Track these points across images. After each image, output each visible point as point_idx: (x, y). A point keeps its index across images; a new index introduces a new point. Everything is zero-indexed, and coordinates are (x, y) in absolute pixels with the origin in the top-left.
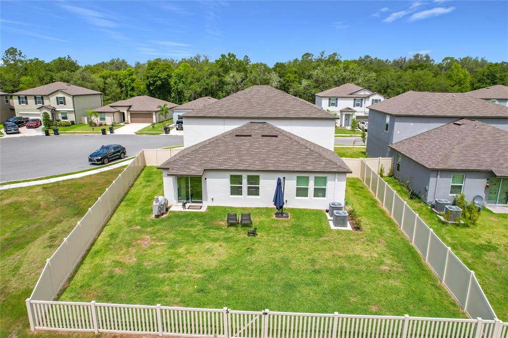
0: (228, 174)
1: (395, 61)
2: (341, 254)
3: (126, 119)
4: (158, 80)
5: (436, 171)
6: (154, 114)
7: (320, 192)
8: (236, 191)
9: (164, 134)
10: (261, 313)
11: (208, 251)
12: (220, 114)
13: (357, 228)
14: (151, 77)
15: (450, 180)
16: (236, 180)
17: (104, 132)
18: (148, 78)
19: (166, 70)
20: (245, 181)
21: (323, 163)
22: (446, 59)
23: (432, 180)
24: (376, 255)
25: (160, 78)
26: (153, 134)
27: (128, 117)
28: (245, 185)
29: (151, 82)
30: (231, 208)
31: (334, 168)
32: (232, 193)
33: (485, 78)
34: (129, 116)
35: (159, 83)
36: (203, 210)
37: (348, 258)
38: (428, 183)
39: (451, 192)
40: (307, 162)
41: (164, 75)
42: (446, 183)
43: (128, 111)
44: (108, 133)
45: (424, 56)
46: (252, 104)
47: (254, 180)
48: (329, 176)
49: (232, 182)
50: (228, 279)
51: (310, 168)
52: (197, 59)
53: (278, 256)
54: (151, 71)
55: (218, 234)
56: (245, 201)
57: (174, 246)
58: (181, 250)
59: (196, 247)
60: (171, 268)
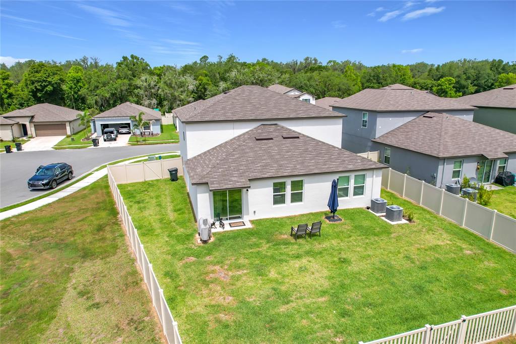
0: (271, 182)
3: (29, 132)
4: (48, 85)
5: (444, 160)
6: (67, 124)
7: (359, 191)
8: (279, 199)
9: (93, 147)
10: (460, 321)
11: (302, 269)
12: (229, 118)
13: (410, 220)
14: (38, 82)
15: (452, 166)
16: (279, 188)
17: (8, 150)
18: (33, 83)
19: (57, 74)
20: (289, 188)
21: (359, 161)
23: (440, 167)
24: (448, 242)
25: (50, 83)
26: (79, 148)
27: (31, 130)
28: (288, 191)
29: (38, 87)
31: (371, 164)
32: (275, 203)
34: (33, 129)
35: (50, 88)
36: (249, 226)
37: (432, 249)
38: (436, 170)
39: (453, 178)
40: (344, 161)
41: (55, 79)
42: (449, 168)
43: (31, 122)
44: (14, 150)
45: (313, 59)
46: (254, 105)
47: (297, 185)
48: (368, 173)
49: (275, 190)
51: (351, 167)
52: (83, 61)
54: (37, 75)
55: (294, 249)
56: (289, 209)
57: (260, 272)
58: (273, 274)
59: (285, 268)
60: (285, 298)
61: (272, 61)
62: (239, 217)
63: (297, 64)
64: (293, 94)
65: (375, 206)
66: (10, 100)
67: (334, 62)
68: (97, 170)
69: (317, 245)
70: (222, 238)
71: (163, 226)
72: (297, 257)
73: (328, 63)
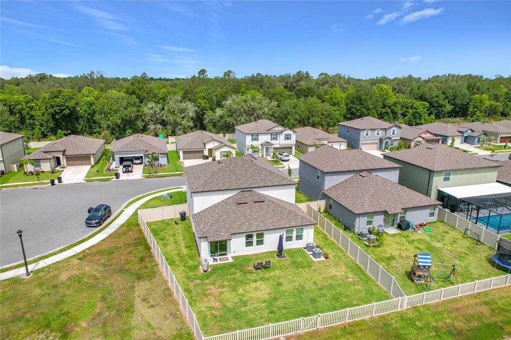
0: (244, 235)
1: (281, 76)
2: (326, 276)
3: (62, 163)
4: (65, 109)
5: (360, 215)
6: (92, 156)
7: (299, 237)
8: (249, 244)
9: (115, 179)
10: (317, 316)
11: (256, 289)
12: (220, 188)
13: (327, 258)
14: (57, 106)
15: (366, 218)
16: (249, 237)
17: (52, 182)
18: (53, 107)
19: (73, 98)
20: (255, 237)
21: (300, 219)
22: (322, 74)
23: (357, 220)
24: (343, 273)
25: (67, 106)
26: (105, 181)
27: (63, 161)
28: (255, 239)
29: (57, 111)
30: (247, 255)
31: (307, 222)
32: (247, 246)
33: (355, 100)
34: (65, 160)
35: (67, 112)
36: (231, 260)
37: (331, 278)
38: (355, 221)
39: (367, 225)
40: (290, 219)
41: (71, 104)
42: (364, 220)
43: (64, 155)
44: (57, 182)
45: (304, 73)
47: (260, 236)
48: (304, 227)
49: (247, 239)
50: (279, 303)
51: (293, 224)
52: (91, 76)
53: (296, 284)
54: (56, 100)
55: (254, 276)
56: (255, 250)
57: (234, 290)
58: (241, 291)
59: (248, 288)
60: (245, 304)
61: (266, 76)
62: (225, 254)
63: (289, 77)
64: (277, 129)
65: (309, 247)
66: (31, 121)
67: (326, 74)
68: (126, 207)
69: (267, 274)
70: (215, 269)
71: (180, 259)
72: (255, 281)
73: (319, 76)
